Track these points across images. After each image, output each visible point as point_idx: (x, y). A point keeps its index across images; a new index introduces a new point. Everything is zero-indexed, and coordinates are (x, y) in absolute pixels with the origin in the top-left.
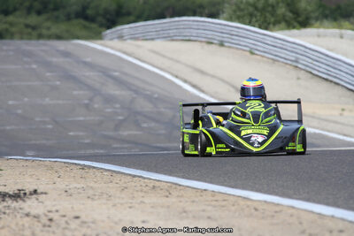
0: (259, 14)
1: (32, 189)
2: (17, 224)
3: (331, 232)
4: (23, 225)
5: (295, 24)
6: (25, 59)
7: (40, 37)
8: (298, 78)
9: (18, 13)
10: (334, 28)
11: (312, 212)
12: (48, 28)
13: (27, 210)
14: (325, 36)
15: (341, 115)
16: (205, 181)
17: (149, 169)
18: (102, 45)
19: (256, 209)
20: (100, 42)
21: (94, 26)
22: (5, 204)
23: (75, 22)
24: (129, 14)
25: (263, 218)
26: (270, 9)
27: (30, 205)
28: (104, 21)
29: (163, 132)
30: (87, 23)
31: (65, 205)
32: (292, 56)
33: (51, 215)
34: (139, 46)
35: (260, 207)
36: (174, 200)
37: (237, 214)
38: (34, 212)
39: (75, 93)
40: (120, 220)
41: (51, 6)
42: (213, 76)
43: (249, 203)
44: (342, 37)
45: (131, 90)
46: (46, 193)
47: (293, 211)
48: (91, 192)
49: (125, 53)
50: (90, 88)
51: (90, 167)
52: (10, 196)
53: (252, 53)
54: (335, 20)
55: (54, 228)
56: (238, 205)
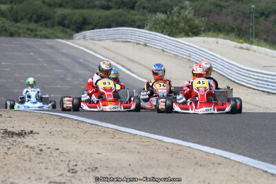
0: (168, 27)
1: (30, 130)
2: (20, 152)
3: (213, 164)
4: (24, 153)
5: (190, 34)
6: (27, 50)
7: (36, 36)
9: (23, 21)
10: (213, 36)
12: (41, 31)
13: (27, 143)
16: (136, 129)
17: (101, 120)
18: (73, 43)
19: (167, 148)
20: (71, 41)
21: (68, 30)
22: (13, 139)
23: (57, 28)
24: (89, 24)
26: (175, 24)
27: (28, 140)
28: (74, 27)
30: (65, 29)
31: (50, 141)
32: (187, 53)
33: (41, 147)
34: (96, 44)
35: (170, 147)
36: (117, 140)
37: (155, 151)
38: (30, 146)
39: (56, 71)
40: (84, 152)
41: (43, 18)
42: (140, 64)
43: (163, 144)
44: (217, 43)
45: (89, 70)
46: (38, 133)
47: (191, 150)
48: (65, 134)
49: (87, 48)
50: (65, 68)
51: (65, 118)
52: (17, 134)
53: (163, 51)
54: (214, 31)
55: (43, 155)
56: (156, 145)
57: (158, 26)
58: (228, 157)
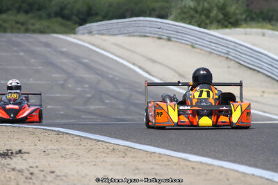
0: (198, 16)
1: (18, 149)
2: (5, 177)
4: (10, 178)
5: (226, 23)
6: (15, 49)
7: (27, 31)
8: (229, 67)
9: (10, 12)
10: (257, 27)
11: (237, 171)
12: (33, 24)
13: (13, 166)
14: (250, 34)
15: (262, 96)
16: (154, 146)
17: (110, 135)
18: (75, 38)
19: (193, 168)
20: (73, 36)
21: (69, 23)
23: (54, 20)
24: (97, 14)
25: (198, 175)
27: (16, 162)
28: (77, 19)
29: (122, 107)
30: (64, 22)
31: (44, 163)
32: (225, 50)
33: (32, 170)
34: (105, 40)
35: (196, 167)
36: (129, 159)
37: (178, 171)
38: (18, 167)
39: (54, 75)
40: (86, 175)
41: (36, 7)
42: (161, 64)
43: (188, 163)
44: (264, 35)
45: (97, 74)
46: (28, 153)
47: (223, 170)
48: (64, 153)
49: (93, 45)
50: (64, 71)
51: (63, 133)
52: (1, 155)
53: (193, 47)
54: (259, 22)
55: (34, 180)
56: (180, 164)
57: (185, 16)
58: (270, 178)
